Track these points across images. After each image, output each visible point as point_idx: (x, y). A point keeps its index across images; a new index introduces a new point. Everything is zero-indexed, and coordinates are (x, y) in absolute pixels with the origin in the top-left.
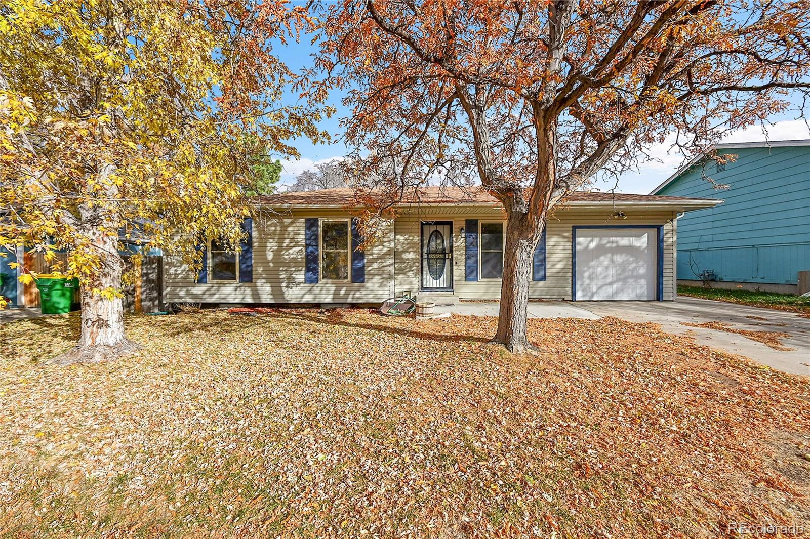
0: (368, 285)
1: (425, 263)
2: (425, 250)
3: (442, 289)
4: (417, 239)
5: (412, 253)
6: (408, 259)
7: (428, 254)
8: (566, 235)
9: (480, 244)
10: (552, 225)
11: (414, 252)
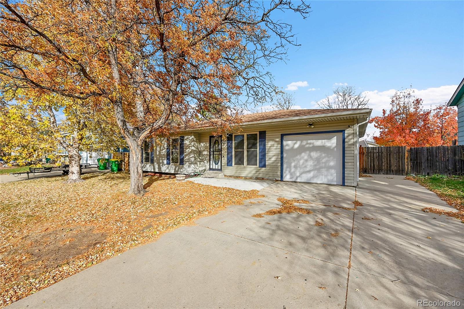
0: (185, 166)
1: (212, 157)
2: (212, 150)
3: (218, 170)
4: (208, 145)
5: (206, 152)
6: (205, 154)
7: (213, 152)
8: (277, 140)
9: (233, 146)
10: (270, 134)
11: (207, 151)
